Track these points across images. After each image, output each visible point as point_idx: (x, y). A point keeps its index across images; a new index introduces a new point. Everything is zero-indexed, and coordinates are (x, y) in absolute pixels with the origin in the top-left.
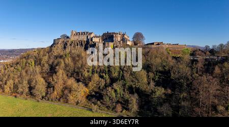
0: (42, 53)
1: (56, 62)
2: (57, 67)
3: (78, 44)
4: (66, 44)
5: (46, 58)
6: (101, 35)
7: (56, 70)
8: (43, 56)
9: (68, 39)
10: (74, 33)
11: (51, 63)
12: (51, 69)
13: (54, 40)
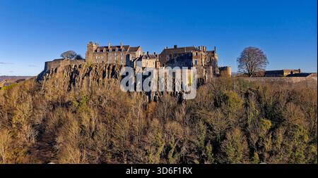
0: (15, 94)
1: (54, 119)
2: (60, 139)
3: (104, 72)
4: (77, 72)
5: (27, 107)
6: (158, 53)
7: (57, 147)
8: (18, 102)
9: (80, 62)
10: (95, 47)
11: (38, 121)
12: (39, 138)
13: (46, 63)
